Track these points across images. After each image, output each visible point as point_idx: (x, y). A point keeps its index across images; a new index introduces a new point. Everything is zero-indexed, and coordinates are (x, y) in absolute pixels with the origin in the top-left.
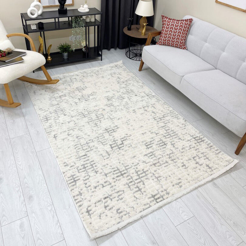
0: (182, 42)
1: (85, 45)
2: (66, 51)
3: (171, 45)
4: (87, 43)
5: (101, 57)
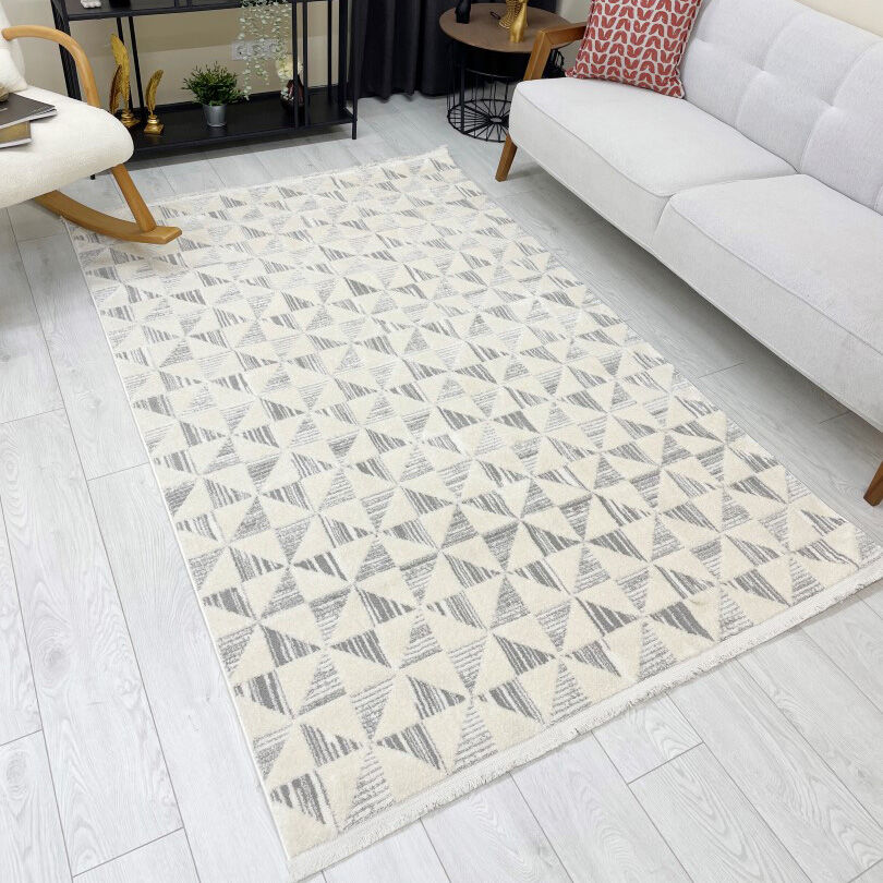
1: (290, 76)
2: (217, 100)
3: (622, 77)
4: (300, 68)
5: (351, 124)
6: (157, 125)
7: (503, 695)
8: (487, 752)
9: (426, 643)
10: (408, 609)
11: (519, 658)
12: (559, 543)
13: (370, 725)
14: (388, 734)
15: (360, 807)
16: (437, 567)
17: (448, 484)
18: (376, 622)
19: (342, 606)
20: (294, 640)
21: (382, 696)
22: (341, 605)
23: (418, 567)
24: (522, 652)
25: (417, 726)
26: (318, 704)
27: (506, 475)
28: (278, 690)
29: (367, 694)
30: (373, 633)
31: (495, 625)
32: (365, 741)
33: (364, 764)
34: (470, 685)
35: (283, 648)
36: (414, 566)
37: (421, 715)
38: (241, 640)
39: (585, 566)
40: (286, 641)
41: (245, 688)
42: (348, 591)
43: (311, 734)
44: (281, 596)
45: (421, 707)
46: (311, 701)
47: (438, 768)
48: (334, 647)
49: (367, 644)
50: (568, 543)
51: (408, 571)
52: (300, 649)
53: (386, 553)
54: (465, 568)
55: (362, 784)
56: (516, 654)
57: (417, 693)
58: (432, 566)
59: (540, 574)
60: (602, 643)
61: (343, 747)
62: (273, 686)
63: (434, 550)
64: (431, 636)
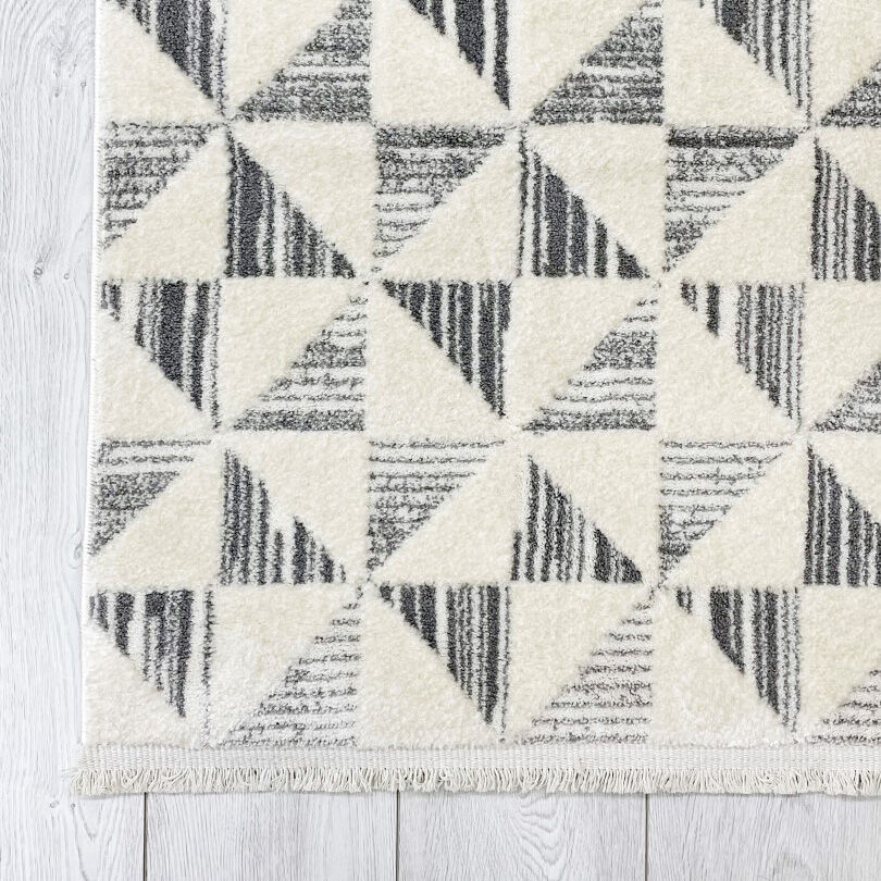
7: (738, 613)
10: (629, 268)
13: (385, 534)
14: (417, 580)
16: (773, 176)
18: (528, 265)
19: (462, 174)
20: (299, 216)
21: (449, 475)
22: (461, 170)
23: (720, 154)
25: (493, 593)
26: (286, 422)
28: (207, 341)
29: (417, 453)
30: (505, 290)
32: (356, 571)
33: (325, 630)
35: (263, 225)
36: (711, 142)
37: (515, 569)
38: (166, 152)
40: (279, 212)
41: (129, 298)
42: (498, 140)
43: (240, 487)
44: (318, 66)
45: (525, 547)
46: (275, 406)
47: (488, 718)
48: (389, 286)
49: (476, 318)
51: (689, 154)
52: (307, 254)
53: (657, 61)
54: (852, 213)
55: (299, 676)
57: (534, 507)
58: (761, 167)
61: (299, 560)
62: (200, 324)
64: (644, 373)
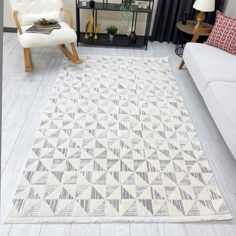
0: (232, 45)
3: (219, 46)
5: (146, 46)
6: (97, 37)
7: (84, 202)
8: (69, 215)
9: (74, 181)
10: (76, 170)
11: (94, 195)
12: (127, 169)
13: (46, 194)
14: (49, 199)
15: (29, 213)
16: (90, 163)
17: (108, 143)
18: (66, 170)
19: (61, 163)
20: (44, 166)
21: (54, 189)
23: (85, 161)
24: (97, 194)
25: (57, 200)
26: (38, 184)
27: (125, 146)
28: (32, 177)
29: (51, 187)
30: (63, 172)
31: (95, 184)
33: (37, 203)
34: (77, 196)
35: (41, 167)
36: (85, 160)
37: (60, 197)
38: (33, 161)
39: (130, 178)
41: (25, 173)
42: (65, 160)
43: (32, 190)
44: (49, 154)
45: (61, 196)
46: (37, 182)
47: (54, 213)
48: (52, 172)
49: (60, 175)
50: (129, 170)
51: (82, 161)
52: (44, 169)
53: (80, 154)
54: (97, 166)
55: (33, 208)
56: (95, 193)
57: (63, 192)
59: (116, 176)
60: (120, 201)
61: (36, 197)
62: (32, 175)
63: (92, 158)
64: (76, 179)
